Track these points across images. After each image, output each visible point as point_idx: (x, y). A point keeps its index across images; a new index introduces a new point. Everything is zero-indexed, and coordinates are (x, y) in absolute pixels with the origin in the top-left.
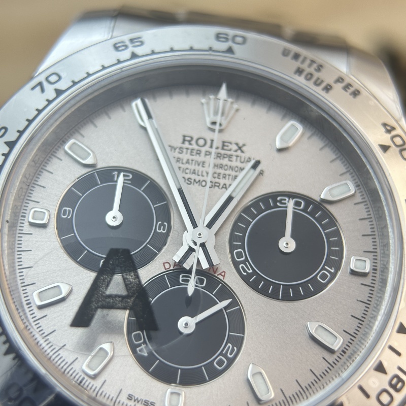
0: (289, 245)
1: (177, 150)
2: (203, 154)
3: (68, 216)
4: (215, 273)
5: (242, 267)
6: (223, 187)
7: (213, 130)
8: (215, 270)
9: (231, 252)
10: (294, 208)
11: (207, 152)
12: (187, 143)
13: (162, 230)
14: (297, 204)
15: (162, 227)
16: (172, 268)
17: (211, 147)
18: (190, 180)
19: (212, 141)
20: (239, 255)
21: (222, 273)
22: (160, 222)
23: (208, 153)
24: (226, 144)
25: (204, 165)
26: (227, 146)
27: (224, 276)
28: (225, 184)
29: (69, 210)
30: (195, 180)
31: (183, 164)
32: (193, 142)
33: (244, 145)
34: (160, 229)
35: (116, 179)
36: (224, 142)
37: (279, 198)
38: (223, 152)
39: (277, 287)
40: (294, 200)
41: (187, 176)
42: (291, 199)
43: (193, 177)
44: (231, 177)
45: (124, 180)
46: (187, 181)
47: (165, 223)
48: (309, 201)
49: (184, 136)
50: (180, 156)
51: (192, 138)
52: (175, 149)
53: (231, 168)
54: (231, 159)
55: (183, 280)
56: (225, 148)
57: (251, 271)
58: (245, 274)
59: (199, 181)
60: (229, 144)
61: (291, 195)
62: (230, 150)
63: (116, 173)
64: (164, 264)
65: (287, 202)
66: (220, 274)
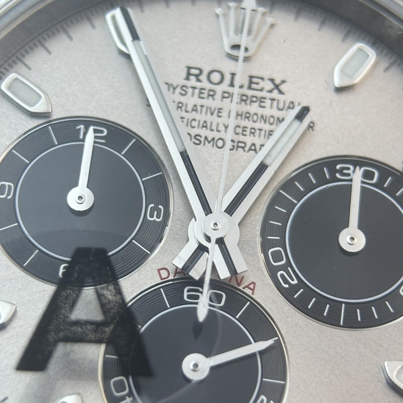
0: (356, 241)
1: (178, 90)
2: (218, 96)
3: (8, 195)
4: (239, 284)
5: (282, 276)
6: (250, 149)
7: (235, 59)
8: (239, 281)
9: (265, 251)
10: (363, 182)
11: (224, 92)
12: (193, 78)
13: (155, 218)
14: (368, 175)
15: (156, 212)
16: (171, 277)
17: (232, 85)
18: (198, 137)
19: (233, 75)
20: (277, 256)
21: (250, 284)
22: (152, 205)
23: (226, 95)
24: (254, 80)
25: (220, 114)
26: (257, 83)
27: (253, 290)
28: (254, 144)
29: (9, 186)
30: (206, 138)
31: (187, 112)
32: (203, 78)
33: (283, 82)
34: (152, 216)
35: (81, 137)
36: (251, 77)
37: (338, 167)
38: (250, 93)
39: (336, 306)
40: (363, 169)
41: (194, 132)
42: (358, 168)
43: (203, 132)
44: (263, 132)
45: (96, 137)
46: (193, 140)
47: (160, 206)
48: (385, 170)
49: (189, 68)
50: (183, 99)
51: (201, 71)
52: (174, 89)
53: (263, 118)
54: (263, 104)
55: (189, 297)
56: (254, 86)
57: (295, 282)
58: (287, 286)
59: (213, 139)
60: (259, 80)
61: (358, 162)
62: (262, 90)
63: (82, 127)
64: (159, 270)
65: (352, 173)
66: (247, 287)
